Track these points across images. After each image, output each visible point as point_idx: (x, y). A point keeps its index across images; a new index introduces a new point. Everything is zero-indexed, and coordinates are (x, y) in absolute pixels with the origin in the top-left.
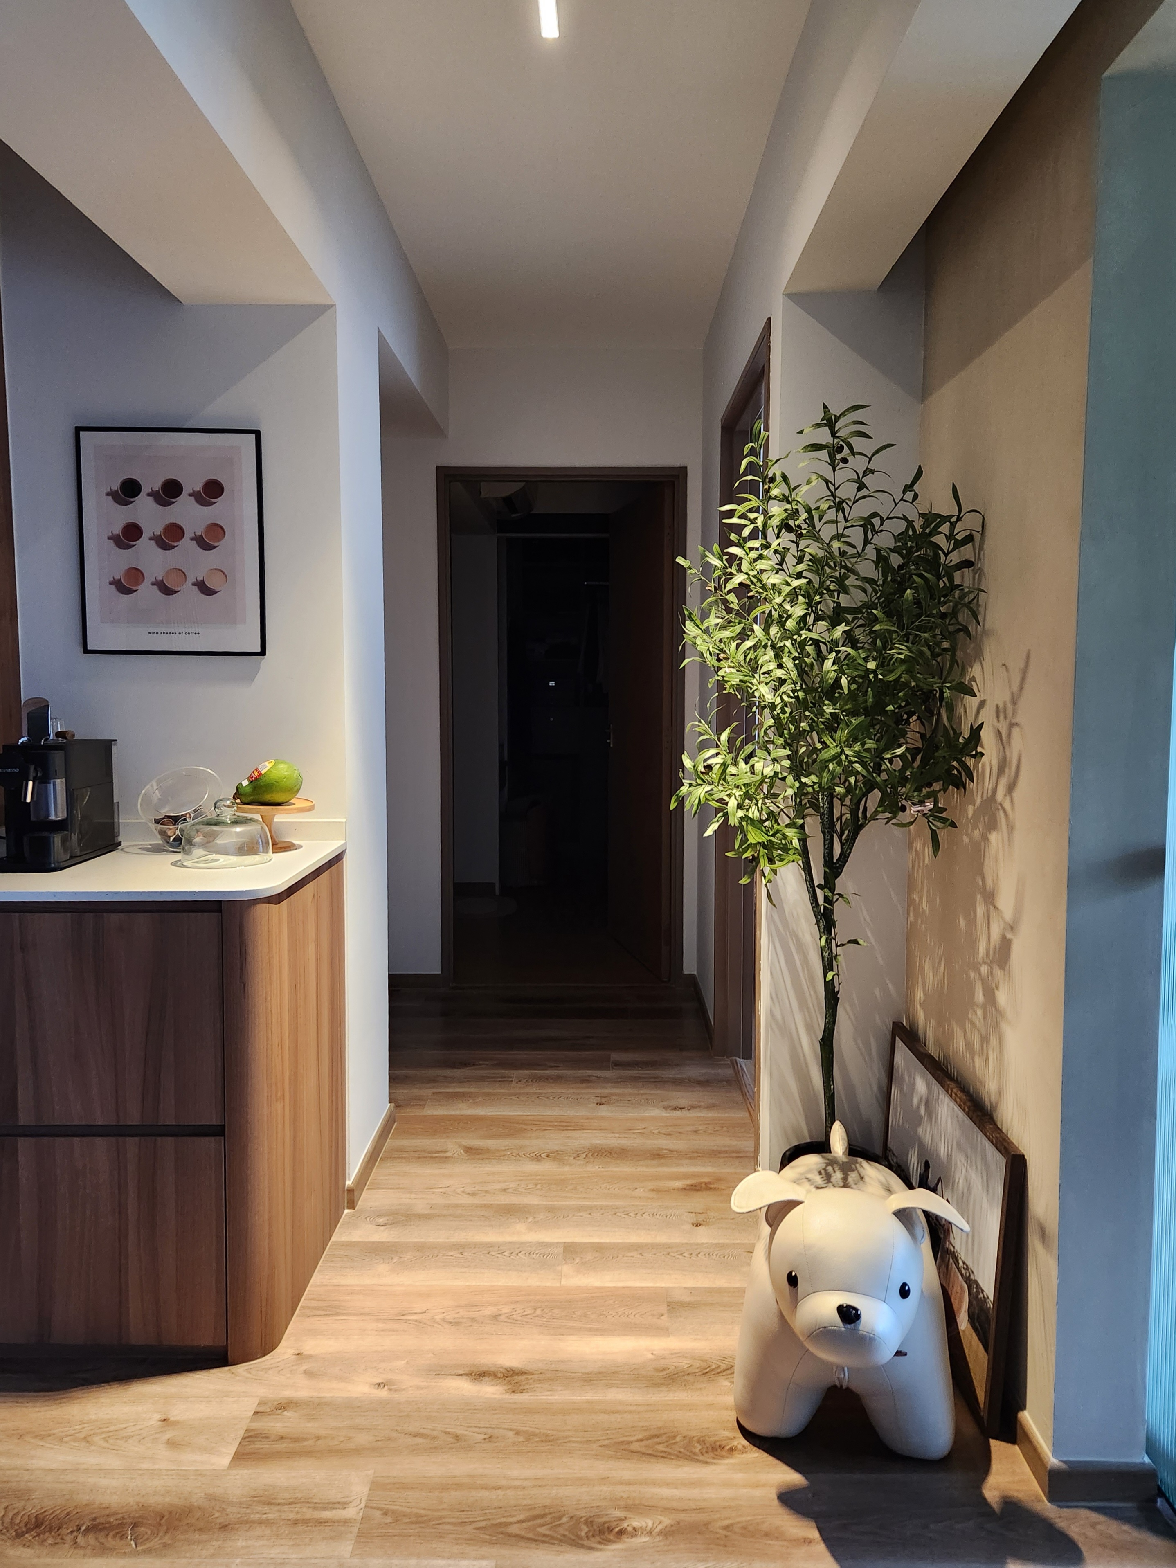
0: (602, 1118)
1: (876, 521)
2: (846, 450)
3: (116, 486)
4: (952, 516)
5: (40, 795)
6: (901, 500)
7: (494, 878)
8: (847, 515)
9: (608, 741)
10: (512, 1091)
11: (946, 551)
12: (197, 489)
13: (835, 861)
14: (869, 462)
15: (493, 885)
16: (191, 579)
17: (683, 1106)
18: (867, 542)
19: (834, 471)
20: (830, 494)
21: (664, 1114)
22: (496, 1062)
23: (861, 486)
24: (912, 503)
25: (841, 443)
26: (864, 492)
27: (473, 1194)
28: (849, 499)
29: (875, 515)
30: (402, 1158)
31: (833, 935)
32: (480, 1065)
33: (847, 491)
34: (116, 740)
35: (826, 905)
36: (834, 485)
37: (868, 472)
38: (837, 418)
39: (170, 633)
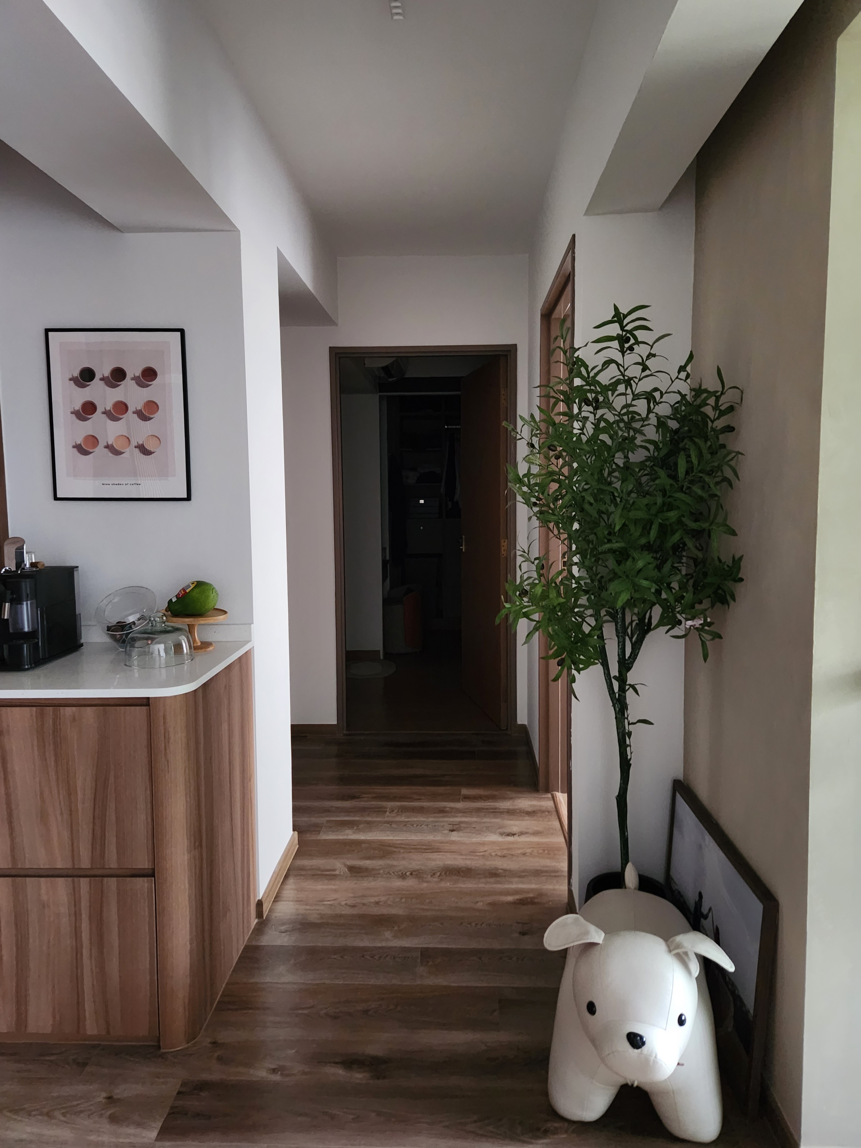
0: (453, 842)
1: (657, 395)
2: (632, 341)
3: (76, 373)
4: (718, 392)
5: (15, 614)
6: (676, 378)
7: (378, 645)
8: (634, 390)
9: (461, 548)
10: (386, 819)
11: (713, 419)
12: (137, 374)
13: (627, 658)
14: (651, 349)
15: (379, 651)
16: (134, 443)
17: (515, 832)
18: (649, 411)
19: (623, 356)
20: (620, 374)
21: (500, 839)
22: (375, 795)
23: (645, 368)
24: (685, 381)
25: (628, 335)
26: (647, 372)
27: (353, 906)
28: (636, 377)
29: (656, 389)
30: (301, 875)
31: (626, 716)
32: (364, 797)
33: (634, 371)
34: (77, 567)
35: (620, 693)
36: (623, 367)
37: (651, 355)
38: (625, 316)
39: (118, 484)
